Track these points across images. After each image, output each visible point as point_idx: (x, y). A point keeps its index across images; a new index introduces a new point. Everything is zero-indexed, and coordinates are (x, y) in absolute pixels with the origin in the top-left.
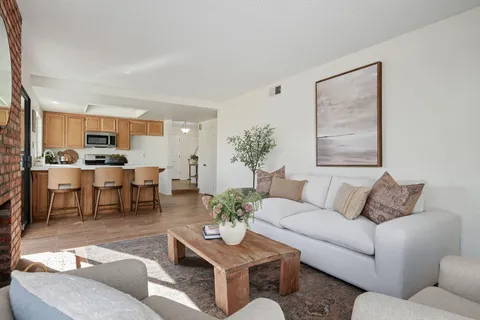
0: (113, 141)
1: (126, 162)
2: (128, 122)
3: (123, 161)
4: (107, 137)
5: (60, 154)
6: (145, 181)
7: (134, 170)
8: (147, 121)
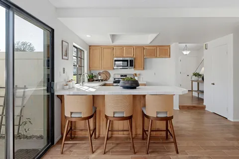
0: (131, 63)
1: (138, 85)
2: (142, 48)
3: (134, 84)
4: (127, 61)
5: (99, 74)
6: (158, 113)
7: (144, 96)
8: (157, 46)
